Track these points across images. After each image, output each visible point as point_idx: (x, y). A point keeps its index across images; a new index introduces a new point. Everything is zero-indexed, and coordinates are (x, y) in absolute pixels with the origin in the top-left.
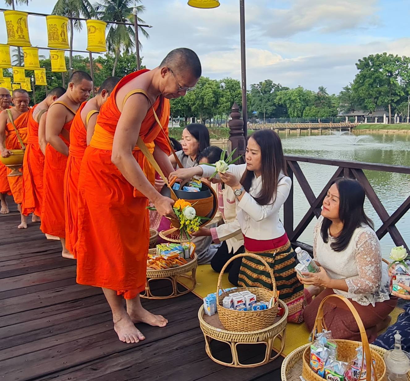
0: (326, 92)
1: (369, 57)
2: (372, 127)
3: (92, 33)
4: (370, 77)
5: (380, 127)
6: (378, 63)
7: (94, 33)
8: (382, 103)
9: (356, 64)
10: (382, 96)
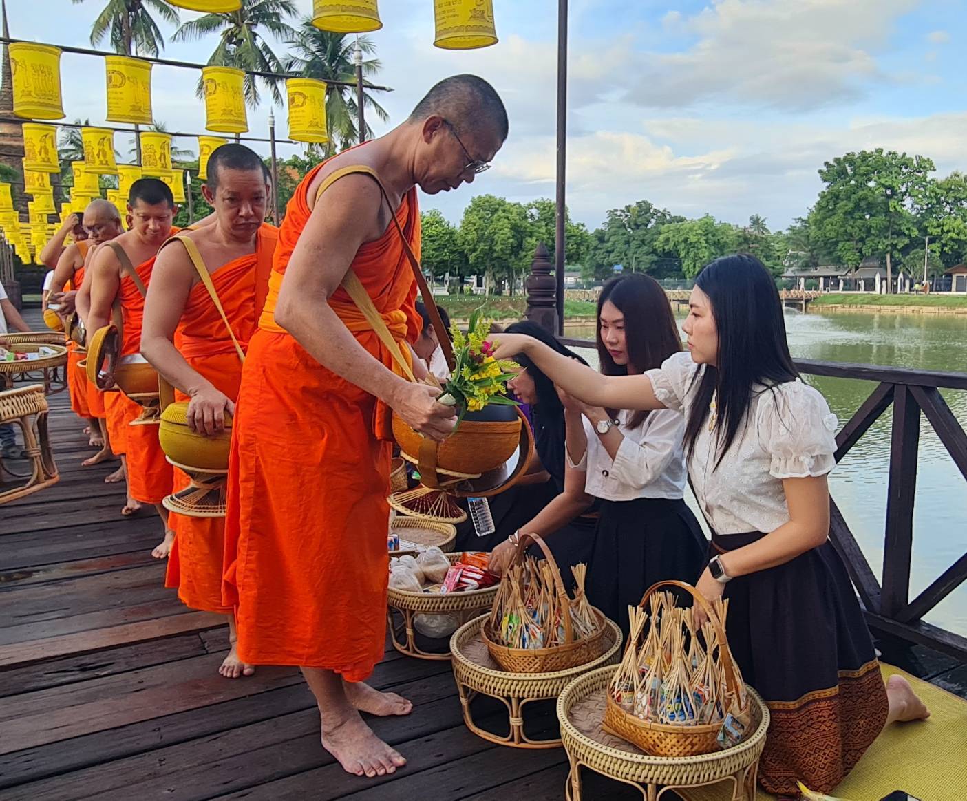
0: (767, 227)
1: (845, 158)
4: (848, 198)
5: (865, 301)
6: (863, 169)
8: (873, 250)
9: (820, 172)
10: (873, 237)
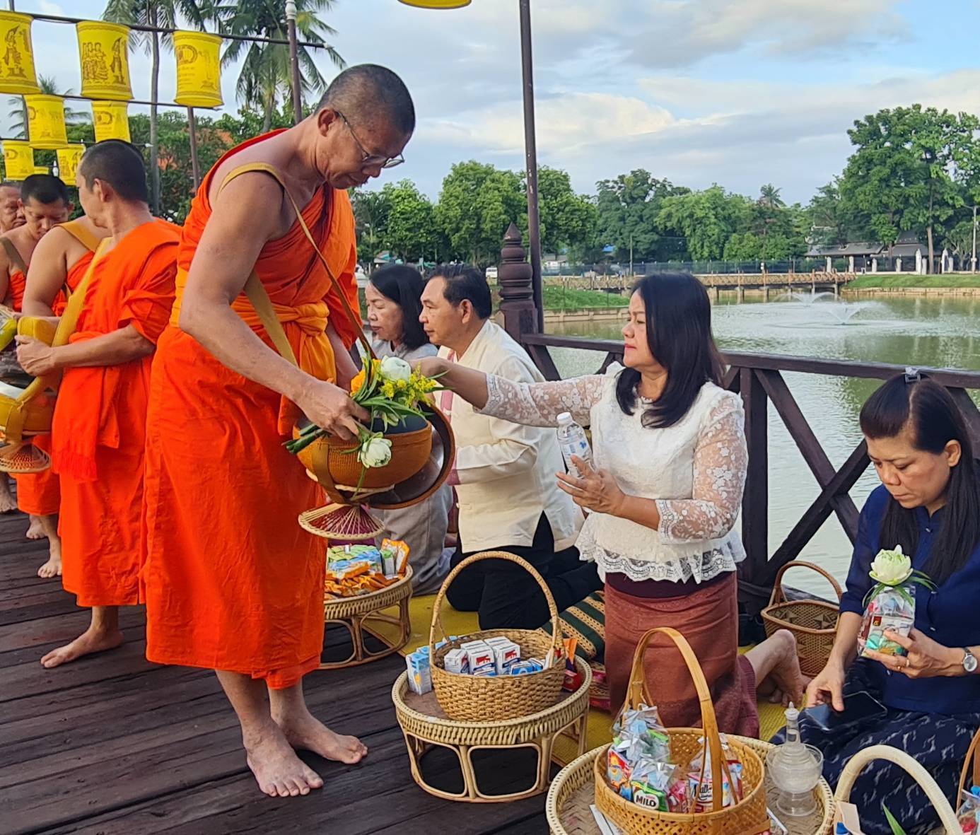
0: (780, 199)
1: (879, 116)
2: (888, 281)
3: (186, 62)
4: (883, 163)
5: (908, 283)
6: (900, 129)
7: (191, 62)
8: (912, 223)
9: (850, 132)
10: (912, 209)
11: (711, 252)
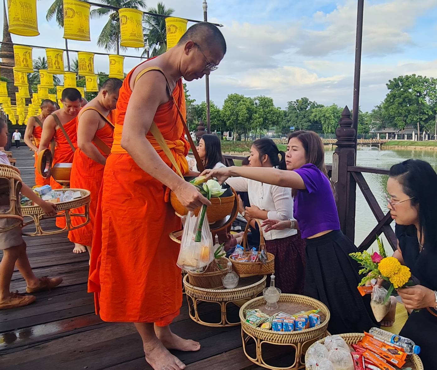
0: (361, 110)
1: (399, 78)
2: (401, 143)
4: (400, 97)
5: (408, 144)
6: (407, 83)
8: (411, 121)
9: (387, 84)
10: (411, 115)
11: (332, 130)
